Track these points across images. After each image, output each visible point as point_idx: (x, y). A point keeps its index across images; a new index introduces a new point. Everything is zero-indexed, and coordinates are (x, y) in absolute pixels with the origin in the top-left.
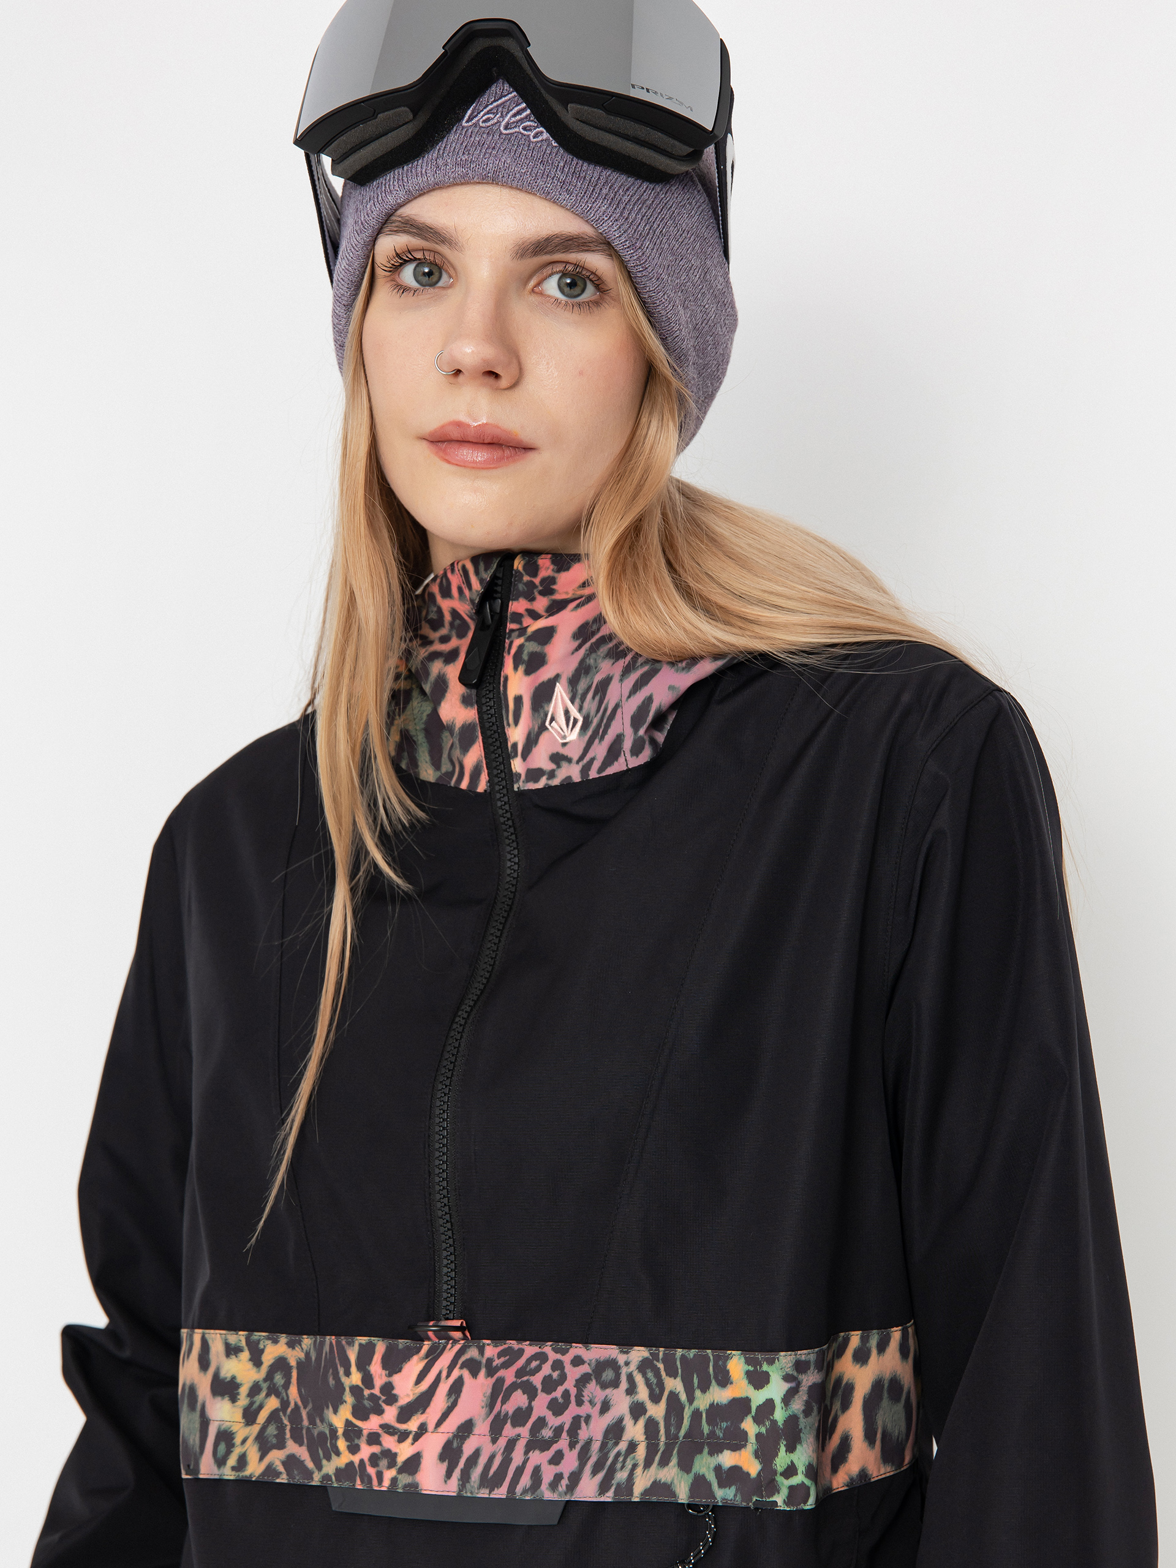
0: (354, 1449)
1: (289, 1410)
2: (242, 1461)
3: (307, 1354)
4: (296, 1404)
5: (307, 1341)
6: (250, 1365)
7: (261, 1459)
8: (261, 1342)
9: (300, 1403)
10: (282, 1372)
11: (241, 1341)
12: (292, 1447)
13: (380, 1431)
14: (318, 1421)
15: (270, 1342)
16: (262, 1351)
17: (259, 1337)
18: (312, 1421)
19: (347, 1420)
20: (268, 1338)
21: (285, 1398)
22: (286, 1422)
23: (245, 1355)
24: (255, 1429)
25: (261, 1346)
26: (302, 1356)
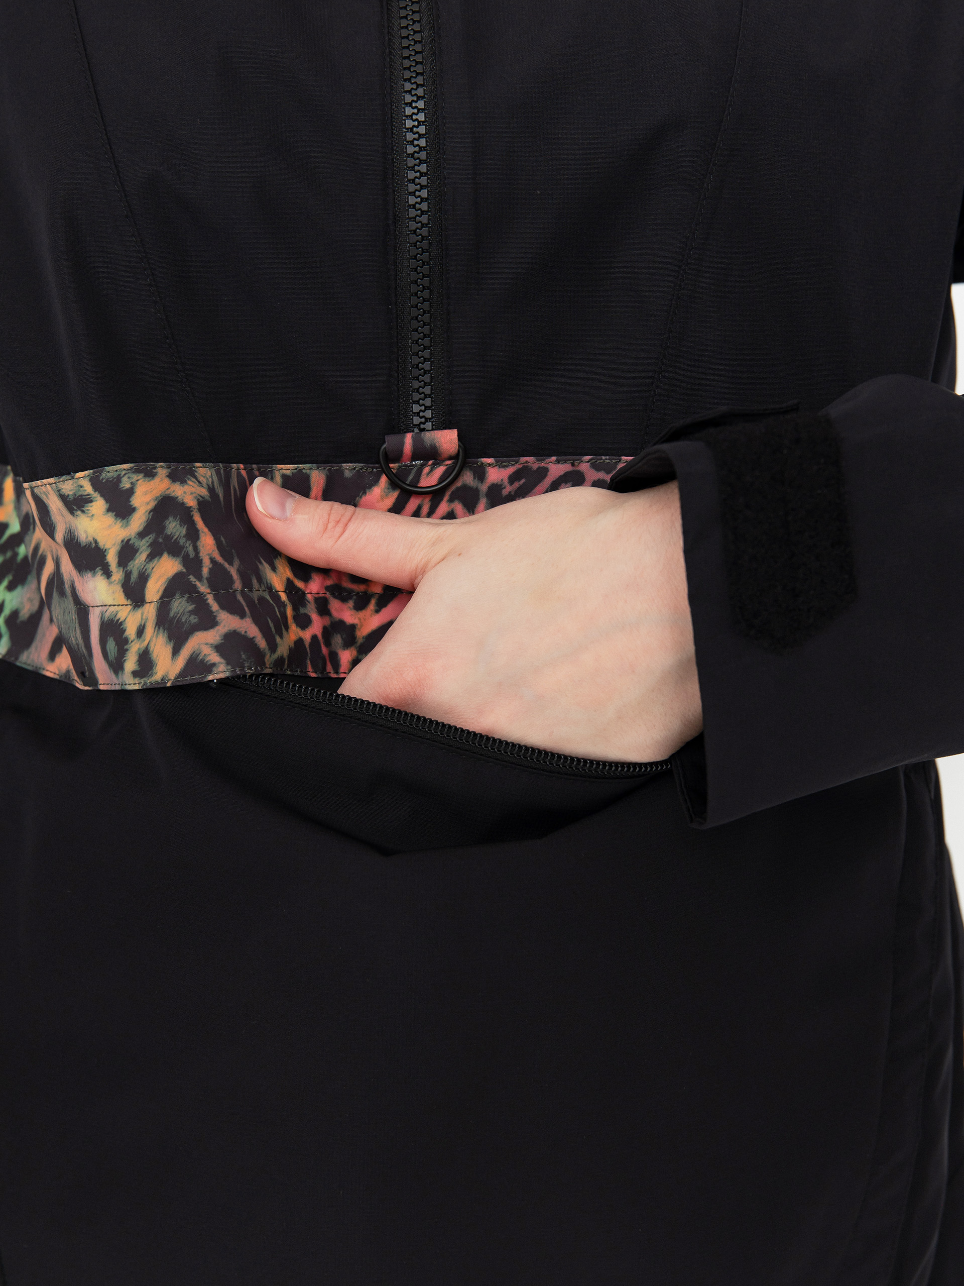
0: (304, 622)
1: (205, 571)
2: (146, 662)
3: (211, 490)
4: (212, 560)
5: (205, 472)
6: (110, 519)
7: (176, 652)
8: (125, 479)
9: (219, 559)
10: (175, 517)
11: (81, 487)
12: (228, 622)
13: (328, 595)
14: (255, 581)
15: (141, 476)
16: (131, 492)
17: (118, 473)
18: (247, 584)
19: (288, 580)
20: (137, 471)
21: (192, 554)
22: (203, 588)
23: (99, 505)
24: (150, 611)
25: (126, 484)
26: (204, 492)
